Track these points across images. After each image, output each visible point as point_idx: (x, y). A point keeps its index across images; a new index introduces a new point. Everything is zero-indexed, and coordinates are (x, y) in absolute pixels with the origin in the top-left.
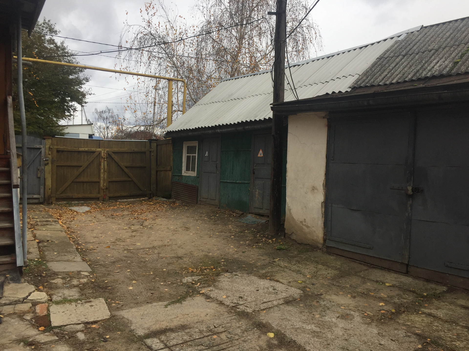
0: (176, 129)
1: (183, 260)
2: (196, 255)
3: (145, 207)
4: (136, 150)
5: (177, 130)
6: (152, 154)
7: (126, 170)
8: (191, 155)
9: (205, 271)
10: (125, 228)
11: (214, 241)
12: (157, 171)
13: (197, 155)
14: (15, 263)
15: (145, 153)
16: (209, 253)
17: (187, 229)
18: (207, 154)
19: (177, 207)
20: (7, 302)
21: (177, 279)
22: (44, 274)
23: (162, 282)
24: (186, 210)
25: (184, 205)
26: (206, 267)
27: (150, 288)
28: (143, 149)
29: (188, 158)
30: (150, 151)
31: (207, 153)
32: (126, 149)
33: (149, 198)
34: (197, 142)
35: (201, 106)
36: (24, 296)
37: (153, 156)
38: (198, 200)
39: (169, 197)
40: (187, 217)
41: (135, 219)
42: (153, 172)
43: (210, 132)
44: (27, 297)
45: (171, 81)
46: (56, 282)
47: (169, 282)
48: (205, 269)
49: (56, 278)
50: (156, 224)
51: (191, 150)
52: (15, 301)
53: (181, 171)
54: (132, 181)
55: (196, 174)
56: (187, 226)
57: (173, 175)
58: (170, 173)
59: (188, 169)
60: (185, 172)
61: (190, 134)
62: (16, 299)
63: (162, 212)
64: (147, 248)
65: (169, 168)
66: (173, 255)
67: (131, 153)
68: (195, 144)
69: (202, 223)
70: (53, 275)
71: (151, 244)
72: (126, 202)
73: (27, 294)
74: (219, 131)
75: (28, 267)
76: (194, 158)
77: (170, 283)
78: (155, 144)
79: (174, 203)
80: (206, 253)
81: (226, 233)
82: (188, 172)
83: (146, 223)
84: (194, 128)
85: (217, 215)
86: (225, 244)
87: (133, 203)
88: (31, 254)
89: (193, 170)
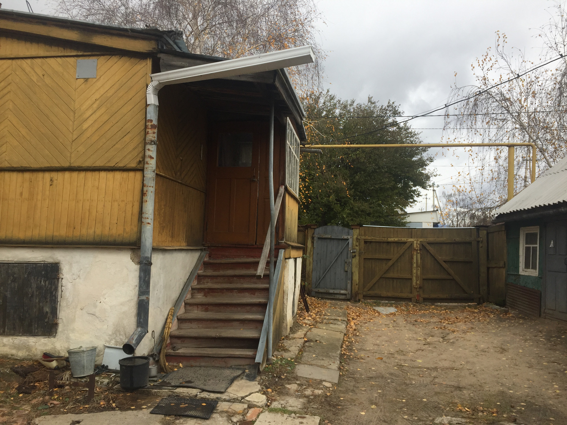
0: (508, 210)
1: (460, 393)
2: (488, 389)
3: (461, 316)
4: (458, 239)
5: (508, 212)
6: (481, 245)
7: (445, 265)
8: (531, 246)
9: (480, 414)
10: (420, 338)
11: (531, 373)
12: (488, 268)
13: (538, 246)
14: (254, 358)
15: (470, 243)
16: (510, 390)
17: (503, 350)
18: (552, 245)
19: (507, 319)
20: (227, 398)
21: (430, 416)
22: (284, 376)
23: (408, 415)
24: (520, 324)
25: (520, 318)
26: (485, 409)
27: (386, 419)
28: (468, 239)
29: (527, 250)
30: (478, 242)
31: (552, 242)
32: (445, 239)
33: (478, 304)
34: (539, 227)
35: (549, 176)
36: (243, 395)
37: (482, 247)
38: (542, 310)
39: (502, 304)
40: (514, 334)
41: (441, 328)
42: (483, 269)
43: (551, 212)
44: (247, 396)
45: (512, 148)
46: (289, 388)
47: (416, 417)
48: (482, 412)
49: (293, 383)
50: (463, 339)
51: (530, 239)
52: (234, 399)
53: (517, 268)
54: (453, 280)
55: (538, 273)
56: (505, 347)
57: (508, 274)
58: (503, 272)
59: (527, 266)
60: (523, 270)
61: (525, 216)
62: (235, 397)
63: (483, 323)
64: (425, 368)
65: (501, 264)
66: (453, 383)
67: (451, 243)
68: (536, 230)
69: (532, 345)
70: (292, 379)
71: (436, 363)
73: (248, 394)
74: (563, 209)
75: (270, 366)
76: (535, 249)
77: (416, 418)
78: (485, 232)
79: (506, 312)
80: (506, 390)
81: (560, 364)
82: (527, 270)
83: (451, 336)
84: (530, 208)
85: (563, 337)
86: (547, 381)
87: (452, 308)
88: (289, 353)
89: (534, 268)
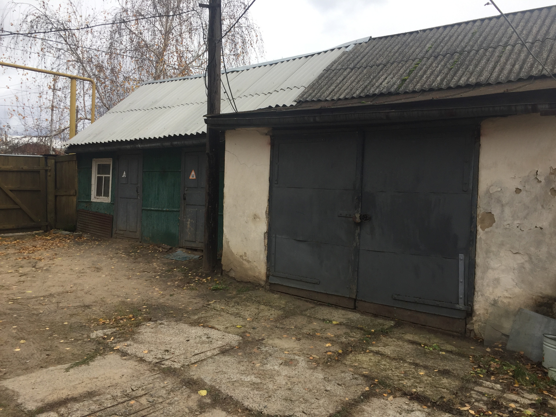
0: (83, 141)
1: (91, 310)
2: (110, 302)
3: (39, 243)
4: (25, 167)
5: (83, 143)
6: (49, 174)
7: (11, 194)
8: (104, 176)
9: (121, 322)
10: (10, 271)
11: (133, 283)
12: (56, 196)
13: (111, 176)
15: (38, 172)
16: (127, 298)
17: (98, 269)
18: (124, 175)
19: (84, 242)
21: (83, 334)
23: (62, 339)
24: (98, 245)
25: (94, 240)
26: (123, 317)
27: (45, 348)
28: (36, 167)
29: (99, 179)
30: (46, 171)
31: (125, 173)
32: (11, 166)
33: (45, 231)
34: (112, 159)
35: (116, 114)
37: (50, 176)
38: (114, 232)
39: (73, 229)
40: (98, 254)
41: (25, 258)
42: (51, 198)
43: (128, 147)
45: (74, 80)
47: (71, 338)
48: (122, 319)
50: (54, 265)
51: (102, 169)
53: (89, 195)
54: (20, 209)
55: (110, 200)
56: (97, 266)
57: (79, 201)
58: (75, 199)
59: (99, 193)
60: (95, 198)
61: (102, 149)
63: (63, 248)
64: (41, 297)
65: (72, 192)
66: (78, 304)
67: (17, 171)
68: (109, 161)
69: (118, 262)
71: (47, 291)
72: (12, 236)
74: (139, 146)
76: (107, 179)
77: (73, 339)
78: (53, 161)
79: (80, 237)
80: (123, 299)
81: (149, 272)
82: (98, 197)
83: (41, 264)
84: (107, 141)
85: (138, 251)
86: (147, 287)
87: (22, 238)
89: (106, 195)
